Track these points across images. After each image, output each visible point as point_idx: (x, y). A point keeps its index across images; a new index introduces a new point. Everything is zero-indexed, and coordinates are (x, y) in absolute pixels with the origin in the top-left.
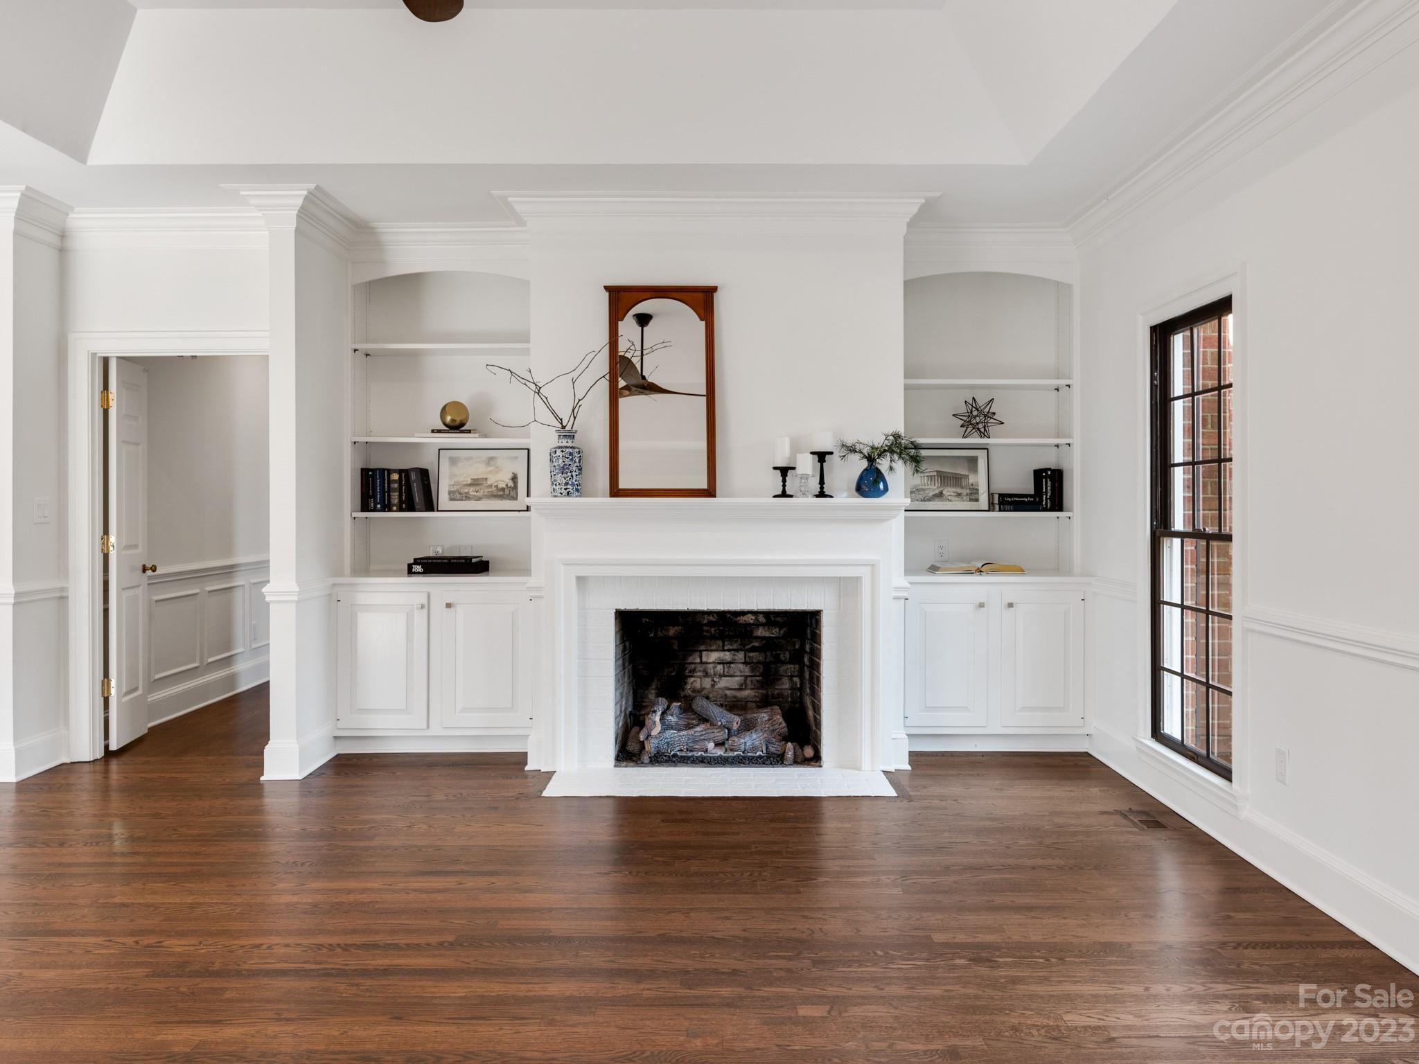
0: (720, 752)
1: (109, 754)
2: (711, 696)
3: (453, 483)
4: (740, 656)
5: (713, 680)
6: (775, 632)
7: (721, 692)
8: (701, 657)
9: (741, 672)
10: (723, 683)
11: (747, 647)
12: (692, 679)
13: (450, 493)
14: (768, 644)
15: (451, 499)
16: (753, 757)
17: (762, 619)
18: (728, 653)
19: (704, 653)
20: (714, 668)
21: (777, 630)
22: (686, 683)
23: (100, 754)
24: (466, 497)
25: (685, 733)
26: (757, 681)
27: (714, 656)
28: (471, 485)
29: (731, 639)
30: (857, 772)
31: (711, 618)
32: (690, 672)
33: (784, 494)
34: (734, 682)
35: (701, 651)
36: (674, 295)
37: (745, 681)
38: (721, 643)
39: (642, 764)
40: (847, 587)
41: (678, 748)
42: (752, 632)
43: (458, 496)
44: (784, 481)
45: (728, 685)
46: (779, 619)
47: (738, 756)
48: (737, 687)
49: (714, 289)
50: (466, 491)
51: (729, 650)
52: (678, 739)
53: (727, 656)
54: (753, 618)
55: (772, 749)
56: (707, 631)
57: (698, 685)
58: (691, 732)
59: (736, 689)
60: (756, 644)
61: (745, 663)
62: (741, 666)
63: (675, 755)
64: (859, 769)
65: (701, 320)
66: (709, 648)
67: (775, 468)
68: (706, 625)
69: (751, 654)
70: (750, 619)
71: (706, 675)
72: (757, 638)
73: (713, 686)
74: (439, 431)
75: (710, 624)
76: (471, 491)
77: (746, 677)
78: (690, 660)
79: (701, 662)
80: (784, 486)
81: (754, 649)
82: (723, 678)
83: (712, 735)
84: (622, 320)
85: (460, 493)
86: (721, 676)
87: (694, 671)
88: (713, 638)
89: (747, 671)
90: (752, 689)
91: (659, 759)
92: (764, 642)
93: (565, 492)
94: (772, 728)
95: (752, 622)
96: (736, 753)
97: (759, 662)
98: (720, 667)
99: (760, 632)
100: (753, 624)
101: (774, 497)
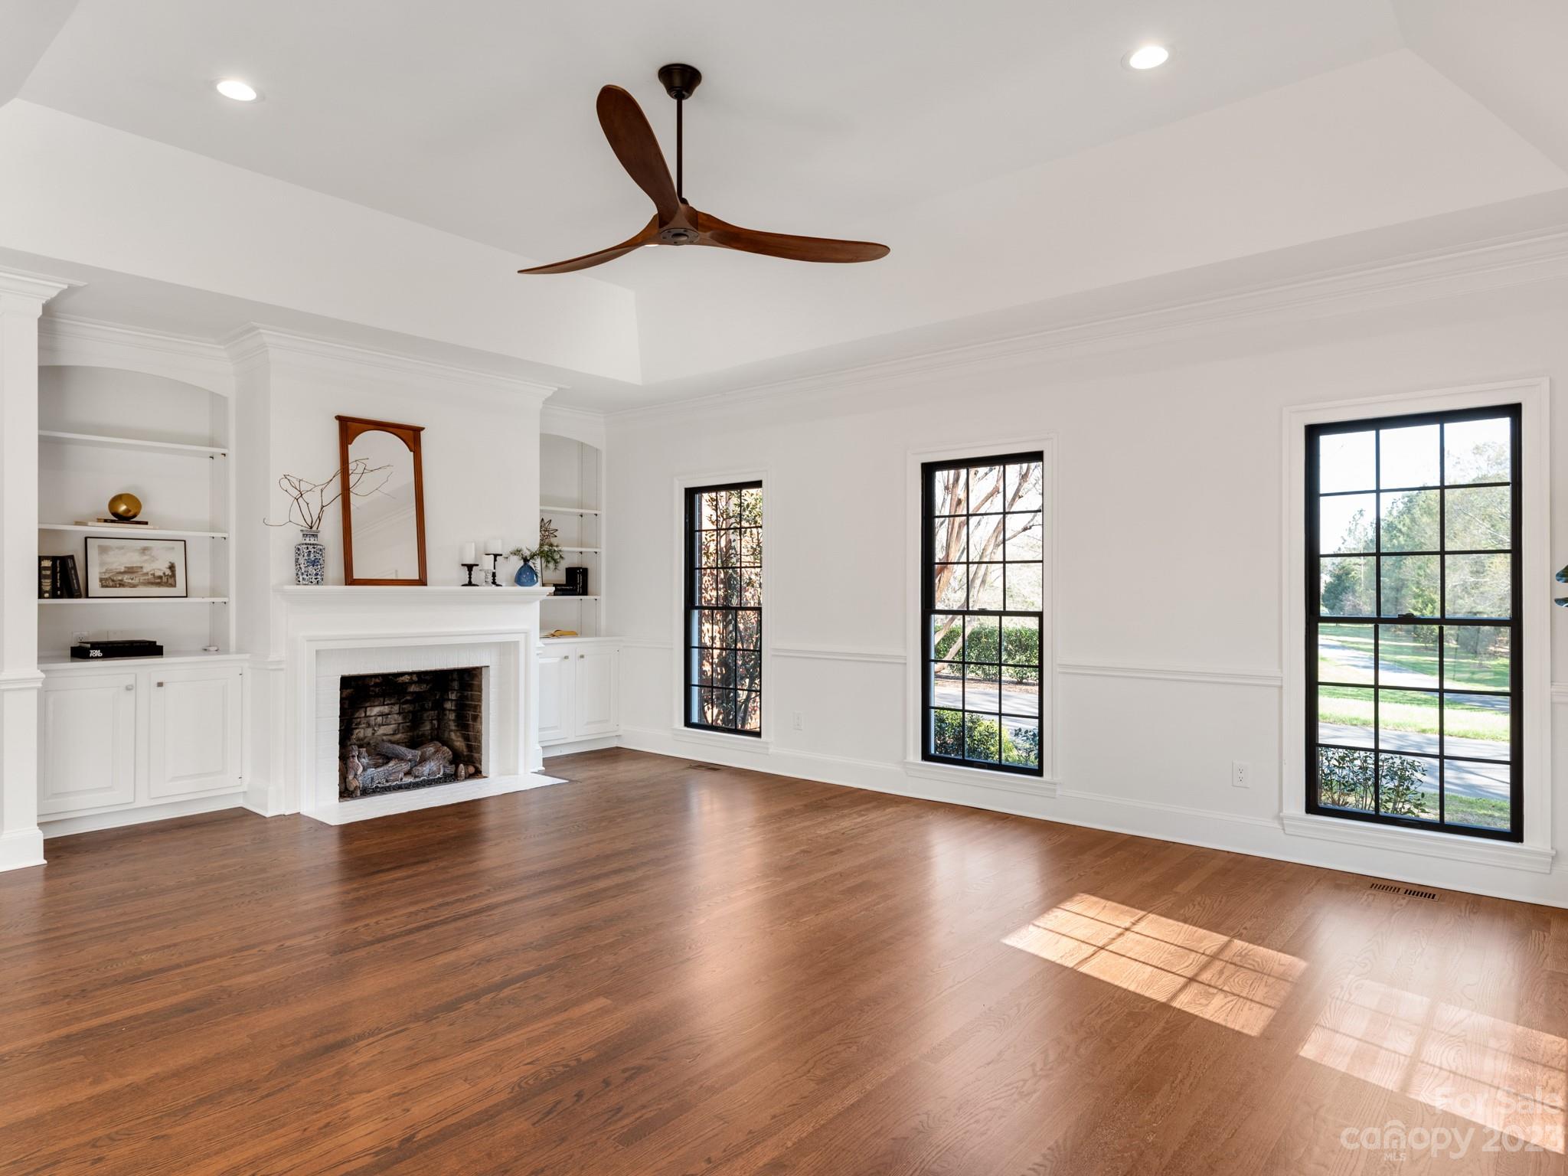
0: (409, 780)
2: (371, 742)
3: (104, 570)
4: (396, 708)
5: (374, 730)
6: (424, 687)
7: (379, 738)
8: (365, 712)
9: (395, 720)
10: (381, 731)
11: (402, 701)
12: (357, 731)
13: (101, 580)
14: (418, 697)
15: (103, 586)
16: (434, 779)
17: (415, 678)
18: (386, 707)
19: (368, 709)
20: (375, 719)
21: (425, 686)
22: (352, 734)
24: (120, 584)
25: (382, 769)
26: (408, 726)
27: (376, 710)
28: (124, 573)
29: (390, 696)
31: (377, 680)
32: (356, 725)
33: (470, 584)
34: (388, 729)
35: (366, 708)
36: (391, 429)
37: (399, 726)
38: (382, 699)
39: (356, 797)
40: (507, 649)
41: (377, 782)
42: (406, 689)
43: (111, 584)
44: (470, 574)
45: (385, 732)
46: (428, 677)
47: (424, 780)
48: (392, 733)
49: (423, 429)
50: (120, 578)
51: (388, 705)
52: (377, 774)
53: (386, 709)
54: (409, 678)
55: (448, 772)
56: (373, 691)
57: (361, 735)
58: (386, 767)
59: (390, 734)
60: (409, 698)
61: (399, 713)
62: (396, 716)
63: (377, 787)
64: (517, 774)
65: (411, 451)
66: (372, 704)
67: (463, 565)
68: (372, 686)
69: (404, 706)
70: (406, 678)
71: (369, 725)
72: (410, 692)
73: (373, 734)
74: (106, 521)
75: (376, 685)
76: (126, 578)
77: (399, 724)
78: (357, 715)
79: (366, 716)
80: (470, 578)
81: (407, 702)
82: (382, 727)
83: (400, 768)
84: (351, 444)
85: (113, 581)
86: (380, 725)
87: (359, 723)
88: (377, 696)
89: (400, 719)
90: (403, 733)
91: (365, 792)
92: (415, 695)
93: (315, 581)
94: (443, 757)
95: (407, 681)
96: (422, 778)
97: (409, 712)
98: (379, 719)
99: (413, 688)
100: (408, 683)
101: (463, 585)
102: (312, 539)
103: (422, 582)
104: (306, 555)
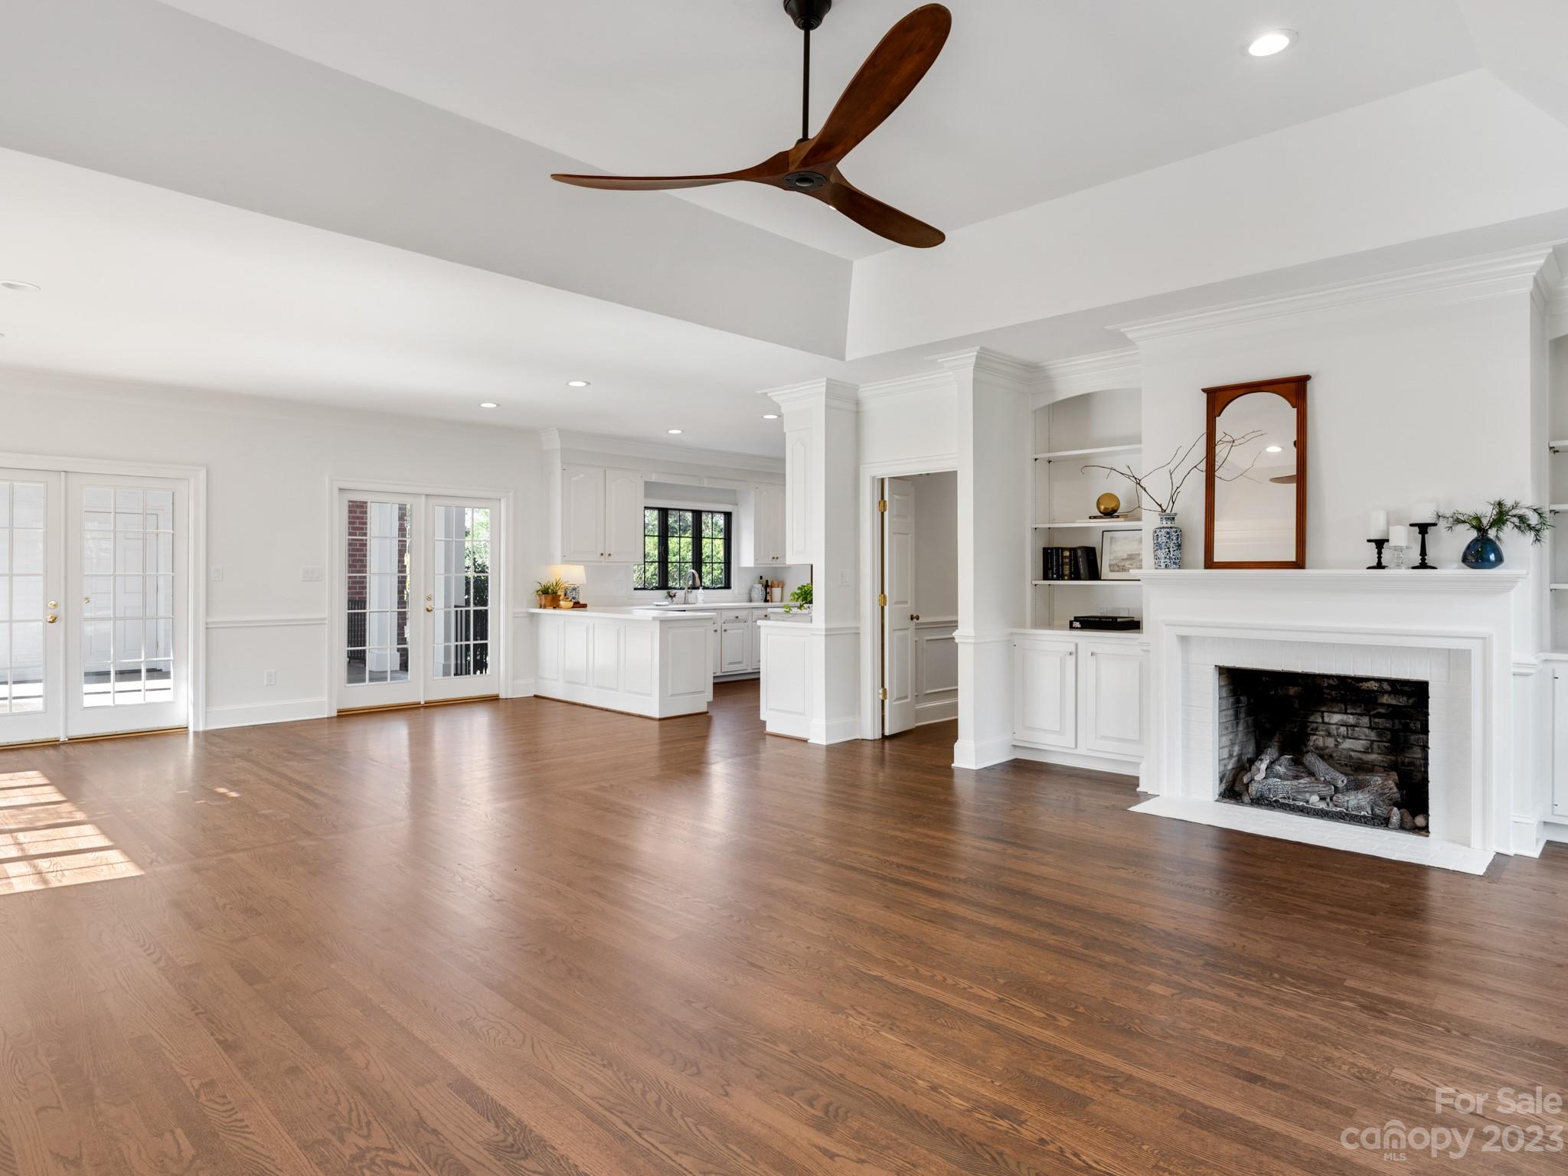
0: (1322, 805)
1: (884, 737)
2: (1335, 755)
3: (1112, 558)
4: (1365, 720)
5: (1336, 740)
6: (1403, 701)
7: (1345, 752)
8: (1323, 718)
9: (1367, 736)
10: (1347, 744)
11: (1372, 713)
12: (1315, 737)
13: (1110, 565)
14: (1394, 712)
15: (1111, 571)
16: (1357, 816)
17: (1386, 687)
18: (1351, 717)
19: (1326, 714)
20: (1337, 729)
21: (1405, 699)
22: (1308, 740)
23: (878, 736)
24: (1123, 569)
25: (1289, 782)
26: (1384, 746)
27: (1336, 718)
28: (1127, 559)
29: (1354, 704)
30: (1465, 848)
31: (1331, 681)
32: (1312, 730)
33: (1380, 566)
34: (1359, 745)
35: (1323, 712)
36: (1266, 388)
37: (1371, 745)
38: (1343, 706)
39: (1243, 803)
40: (1457, 660)
41: (1281, 795)
42: (1376, 699)
43: (1117, 569)
44: (1380, 553)
45: (1352, 747)
46: (1406, 688)
47: (1341, 812)
48: (1362, 750)
49: (1307, 378)
50: (1123, 564)
51: (1352, 714)
52: (1282, 787)
53: (1351, 719)
54: (1376, 685)
55: (1377, 811)
56: (1328, 694)
57: (1320, 743)
58: (1295, 783)
59: (1361, 752)
60: (1382, 711)
61: (1370, 728)
62: (1366, 730)
63: (1276, 801)
64: (1469, 846)
65: (1293, 407)
66: (1330, 710)
67: (1369, 541)
68: (1326, 688)
69: (1377, 720)
70: (1374, 686)
71: (1329, 735)
72: (1382, 705)
73: (1336, 746)
74: (1095, 517)
75: (1330, 687)
76: (1127, 564)
77: (1372, 742)
78: (1312, 719)
79: (1323, 722)
80: (1380, 558)
81: (1379, 715)
82: (1347, 740)
83: (1317, 789)
84: (1219, 415)
85: (1118, 566)
86: (1344, 737)
87: (1316, 729)
88: (1334, 701)
89: (1373, 736)
90: (1379, 754)
91: (1260, 801)
92: (1391, 709)
94: (1381, 792)
95: (1376, 689)
96: (1338, 809)
97: (1386, 729)
98: (1343, 730)
99: (1386, 699)
100: (1377, 691)
101: (1368, 568)
102: (1169, 522)
103: (1299, 564)
104: (1175, 538)
